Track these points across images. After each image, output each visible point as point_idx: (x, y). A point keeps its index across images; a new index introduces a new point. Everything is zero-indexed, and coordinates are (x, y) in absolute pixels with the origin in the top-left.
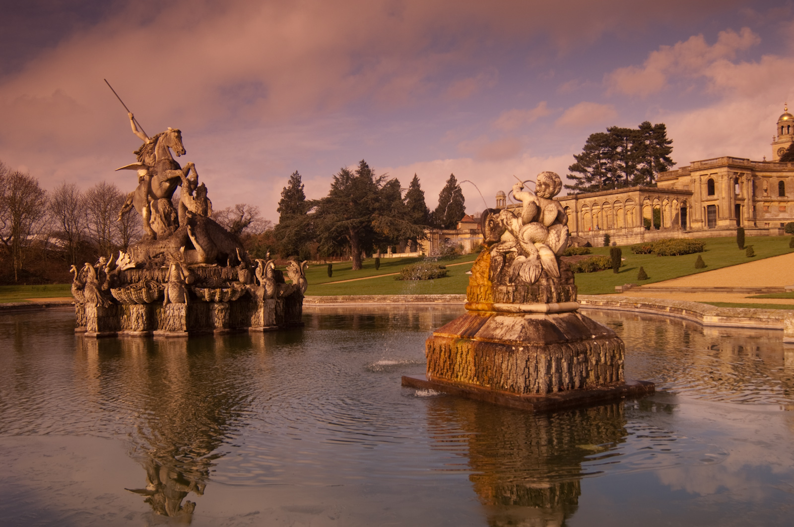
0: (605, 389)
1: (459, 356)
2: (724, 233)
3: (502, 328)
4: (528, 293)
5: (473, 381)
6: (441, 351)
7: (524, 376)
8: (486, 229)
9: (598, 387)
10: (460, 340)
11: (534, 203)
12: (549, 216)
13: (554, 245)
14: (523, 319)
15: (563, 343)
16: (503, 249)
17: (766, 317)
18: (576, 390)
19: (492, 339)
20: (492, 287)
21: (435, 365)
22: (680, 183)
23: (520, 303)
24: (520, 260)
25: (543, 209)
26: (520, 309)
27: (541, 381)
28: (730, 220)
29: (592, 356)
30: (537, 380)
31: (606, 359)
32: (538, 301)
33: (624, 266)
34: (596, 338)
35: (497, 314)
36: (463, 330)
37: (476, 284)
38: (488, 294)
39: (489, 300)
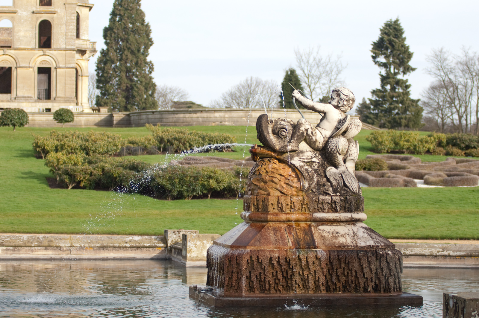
1: (299, 267)
6: (270, 265)
10: (298, 251)
16: (307, 159)
20: (308, 197)
21: (257, 282)
24: (332, 171)
35: (316, 224)
36: (290, 241)
37: (279, 194)
38: (302, 204)
39: (302, 210)
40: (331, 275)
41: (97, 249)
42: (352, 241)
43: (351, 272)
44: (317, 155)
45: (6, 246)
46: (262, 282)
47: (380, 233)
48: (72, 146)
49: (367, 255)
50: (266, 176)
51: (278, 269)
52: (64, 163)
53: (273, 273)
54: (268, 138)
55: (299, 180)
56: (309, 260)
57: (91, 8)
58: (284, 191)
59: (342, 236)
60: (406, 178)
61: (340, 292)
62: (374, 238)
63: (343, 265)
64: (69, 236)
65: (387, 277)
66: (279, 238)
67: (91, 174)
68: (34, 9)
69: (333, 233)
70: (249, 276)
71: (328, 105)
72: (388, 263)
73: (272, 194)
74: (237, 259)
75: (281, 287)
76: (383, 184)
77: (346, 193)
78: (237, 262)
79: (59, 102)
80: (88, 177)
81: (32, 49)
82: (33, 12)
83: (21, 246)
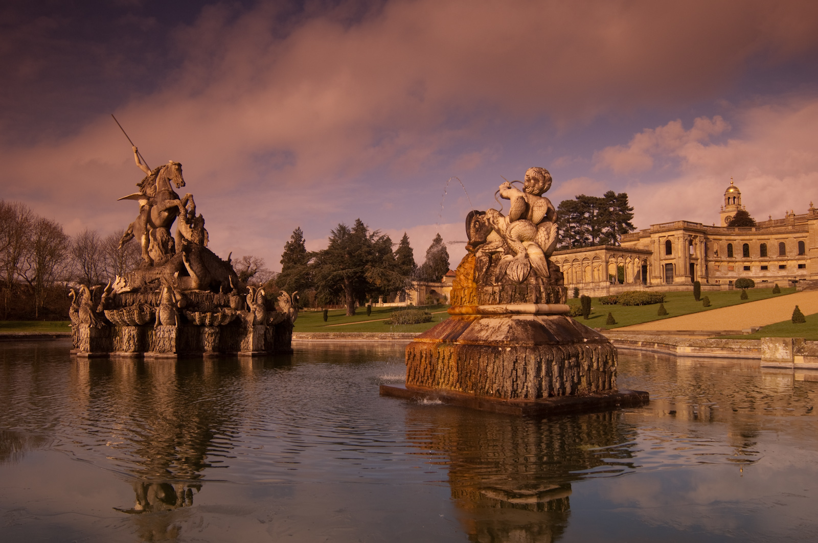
0: (596, 396)
1: (440, 361)
2: (681, 288)
3: (487, 330)
4: (515, 292)
5: (455, 387)
6: (422, 357)
7: (511, 379)
8: (471, 231)
9: (591, 394)
10: (442, 344)
11: (522, 198)
12: (538, 213)
13: (543, 243)
14: (510, 320)
15: (553, 345)
16: (489, 249)
17: (738, 347)
18: (567, 396)
19: (477, 341)
20: (477, 289)
21: (415, 373)
22: (641, 244)
23: (507, 303)
24: (506, 259)
25: (531, 206)
26: (506, 309)
27: (530, 384)
28: (686, 277)
29: (584, 360)
30: (526, 384)
31: (598, 365)
32: (526, 301)
33: (593, 314)
34: (587, 343)
35: (482, 317)
36: (445, 334)
38: (473, 296)
39: (473, 303)
58: (462, 284)
69: (484, 326)
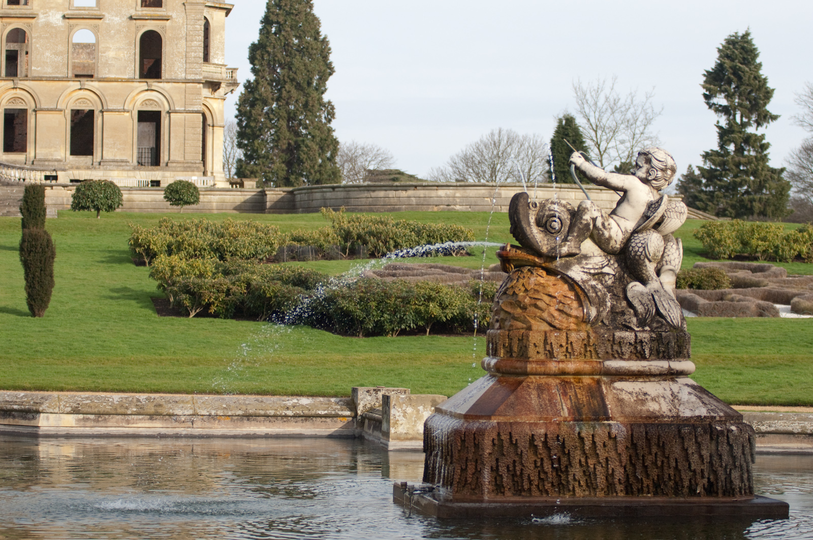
1: (579, 452)
10: (577, 425)
20: (597, 333)
24: (636, 289)
32: (684, 357)
35: (609, 379)
36: (564, 407)
37: (547, 328)
38: (585, 345)
39: (585, 356)
40: (633, 465)
41: (237, 419)
42: (669, 407)
43: (668, 461)
44: (612, 262)
45: (83, 414)
46: (517, 476)
47: (717, 395)
48: (196, 244)
49: (695, 432)
50: (525, 297)
51: (544, 455)
52: (183, 273)
53: (535, 461)
54: (528, 232)
55: (581, 305)
56: (597, 439)
57: (228, 11)
58: (556, 323)
59: (653, 399)
60: (762, 303)
61: (649, 495)
62: (707, 402)
63: (654, 449)
64: (190, 396)
65: (728, 470)
66: (547, 402)
67: (228, 291)
68: (133, 12)
69: (637, 394)
70: (494, 467)
71: (631, 177)
72: (731, 446)
73: (534, 327)
74: (475, 439)
75: (550, 485)
76: (723, 312)
77: (661, 327)
78: (475, 443)
79: (175, 170)
80: (222, 297)
81: (128, 81)
82: (131, 18)
83: (109, 414)
